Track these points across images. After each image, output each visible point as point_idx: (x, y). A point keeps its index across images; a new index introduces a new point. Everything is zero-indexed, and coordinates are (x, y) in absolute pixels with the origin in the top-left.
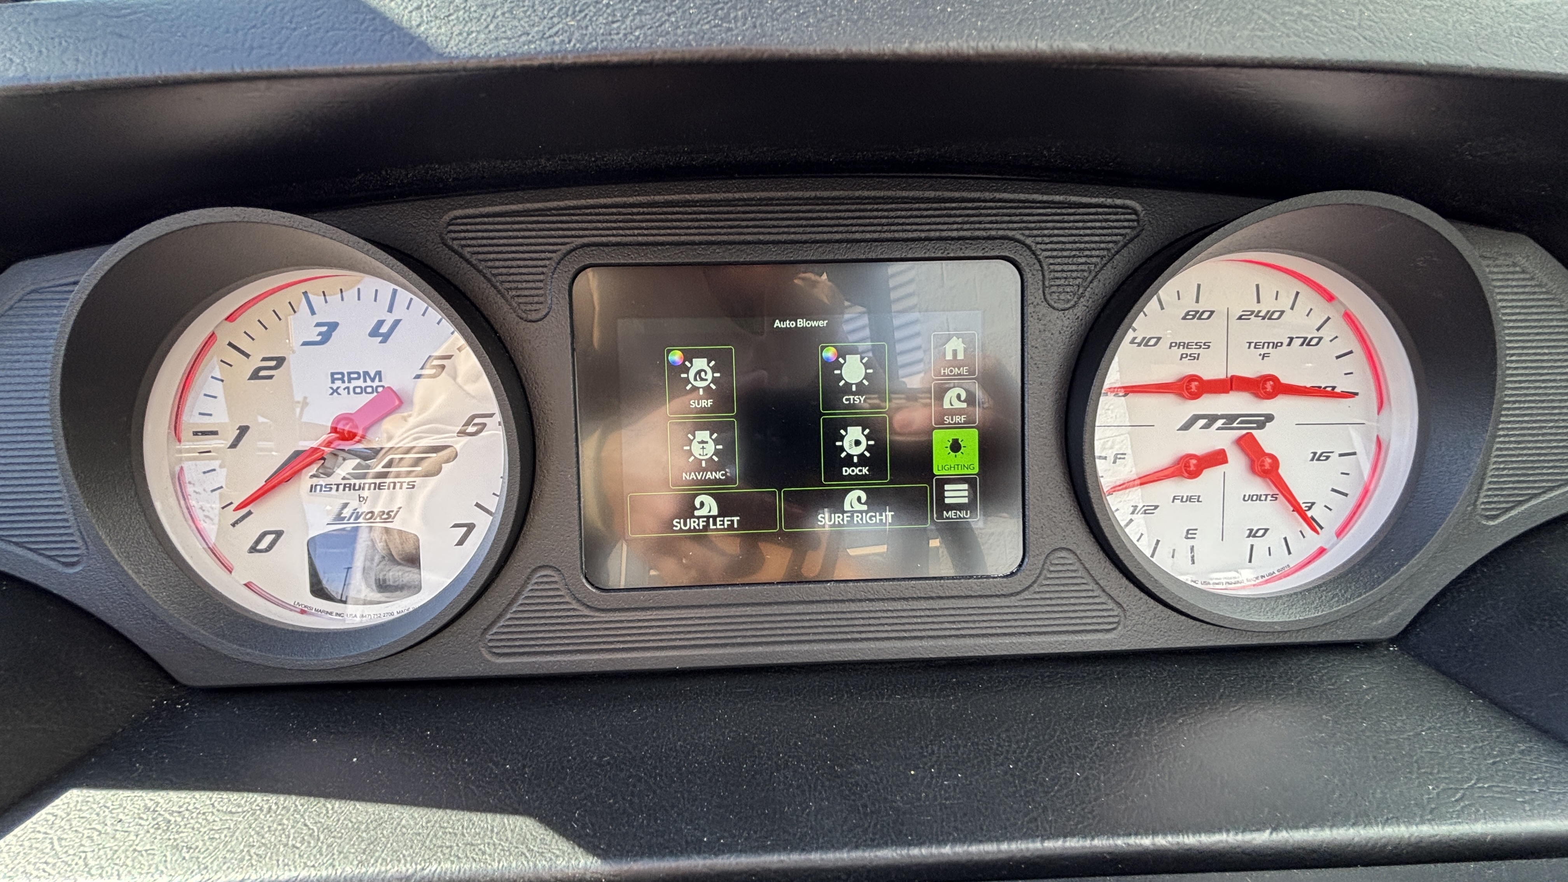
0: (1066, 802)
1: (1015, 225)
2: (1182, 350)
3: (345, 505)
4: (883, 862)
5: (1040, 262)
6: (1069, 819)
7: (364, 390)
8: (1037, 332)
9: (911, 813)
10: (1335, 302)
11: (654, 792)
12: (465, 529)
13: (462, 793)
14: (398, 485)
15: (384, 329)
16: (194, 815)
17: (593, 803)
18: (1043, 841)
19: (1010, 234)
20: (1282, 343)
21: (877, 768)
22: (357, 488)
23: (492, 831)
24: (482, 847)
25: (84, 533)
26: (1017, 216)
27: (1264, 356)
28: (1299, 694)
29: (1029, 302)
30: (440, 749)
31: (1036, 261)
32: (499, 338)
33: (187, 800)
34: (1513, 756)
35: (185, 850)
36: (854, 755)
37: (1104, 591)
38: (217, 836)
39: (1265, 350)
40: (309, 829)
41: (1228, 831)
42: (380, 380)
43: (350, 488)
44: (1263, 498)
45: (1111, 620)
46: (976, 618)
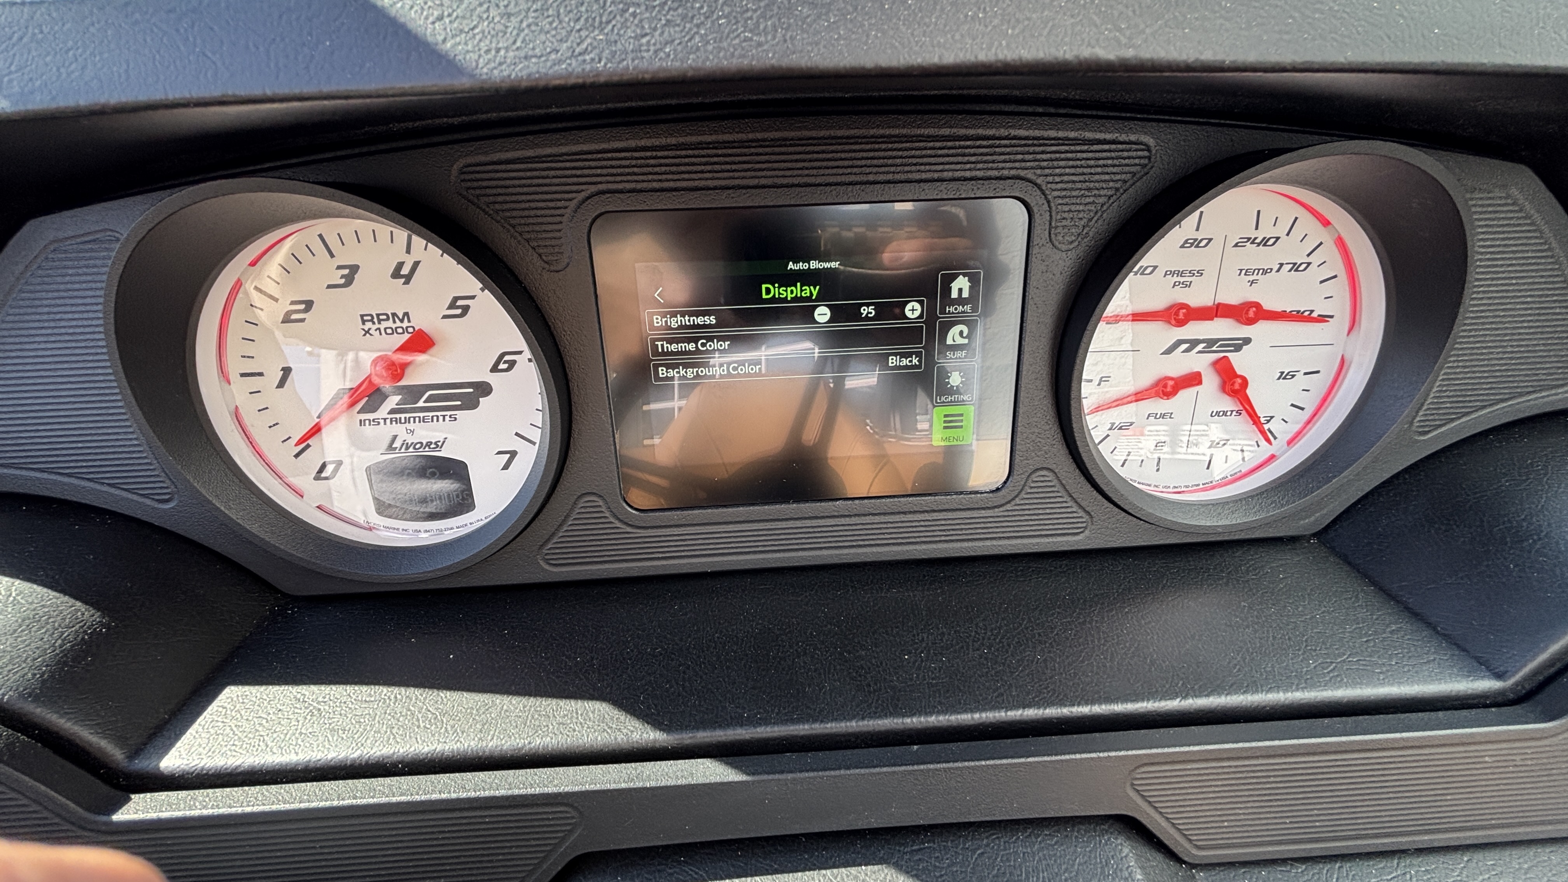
0: (1028, 680)
1: (1028, 164)
2: (1176, 279)
3: (395, 437)
4: (883, 729)
5: (1048, 202)
6: (1028, 694)
7: (394, 331)
8: (1040, 274)
9: (905, 691)
10: (1330, 226)
11: (701, 677)
12: (508, 455)
13: (546, 682)
14: (441, 418)
15: (405, 271)
16: (338, 704)
17: (653, 688)
18: (1006, 711)
19: (1022, 173)
20: (1271, 269)
21: (877, 653)
22: (403, 421)
23: (577, 713)
24: (572, 725)
25: (170, 474)
26: (1031, 154)
27: (1252, 283)
28: (1227, 584)
29: (1035, 243)
30: (518, 646)
31: (1045, 202)
32: (525, 288)
33: (327, 692)
34: (1384, 635)
35: (340, 732)
36: (859, 643)
37: (1076, 502)
38: (362, 720)
39: (1255, 277)
40: (433, 714)
41: (1148, 700)
42: (409, 321)
43: (396, 421)
44: (1229, 413)
45: (1080, 525)
46: (963, 527)
